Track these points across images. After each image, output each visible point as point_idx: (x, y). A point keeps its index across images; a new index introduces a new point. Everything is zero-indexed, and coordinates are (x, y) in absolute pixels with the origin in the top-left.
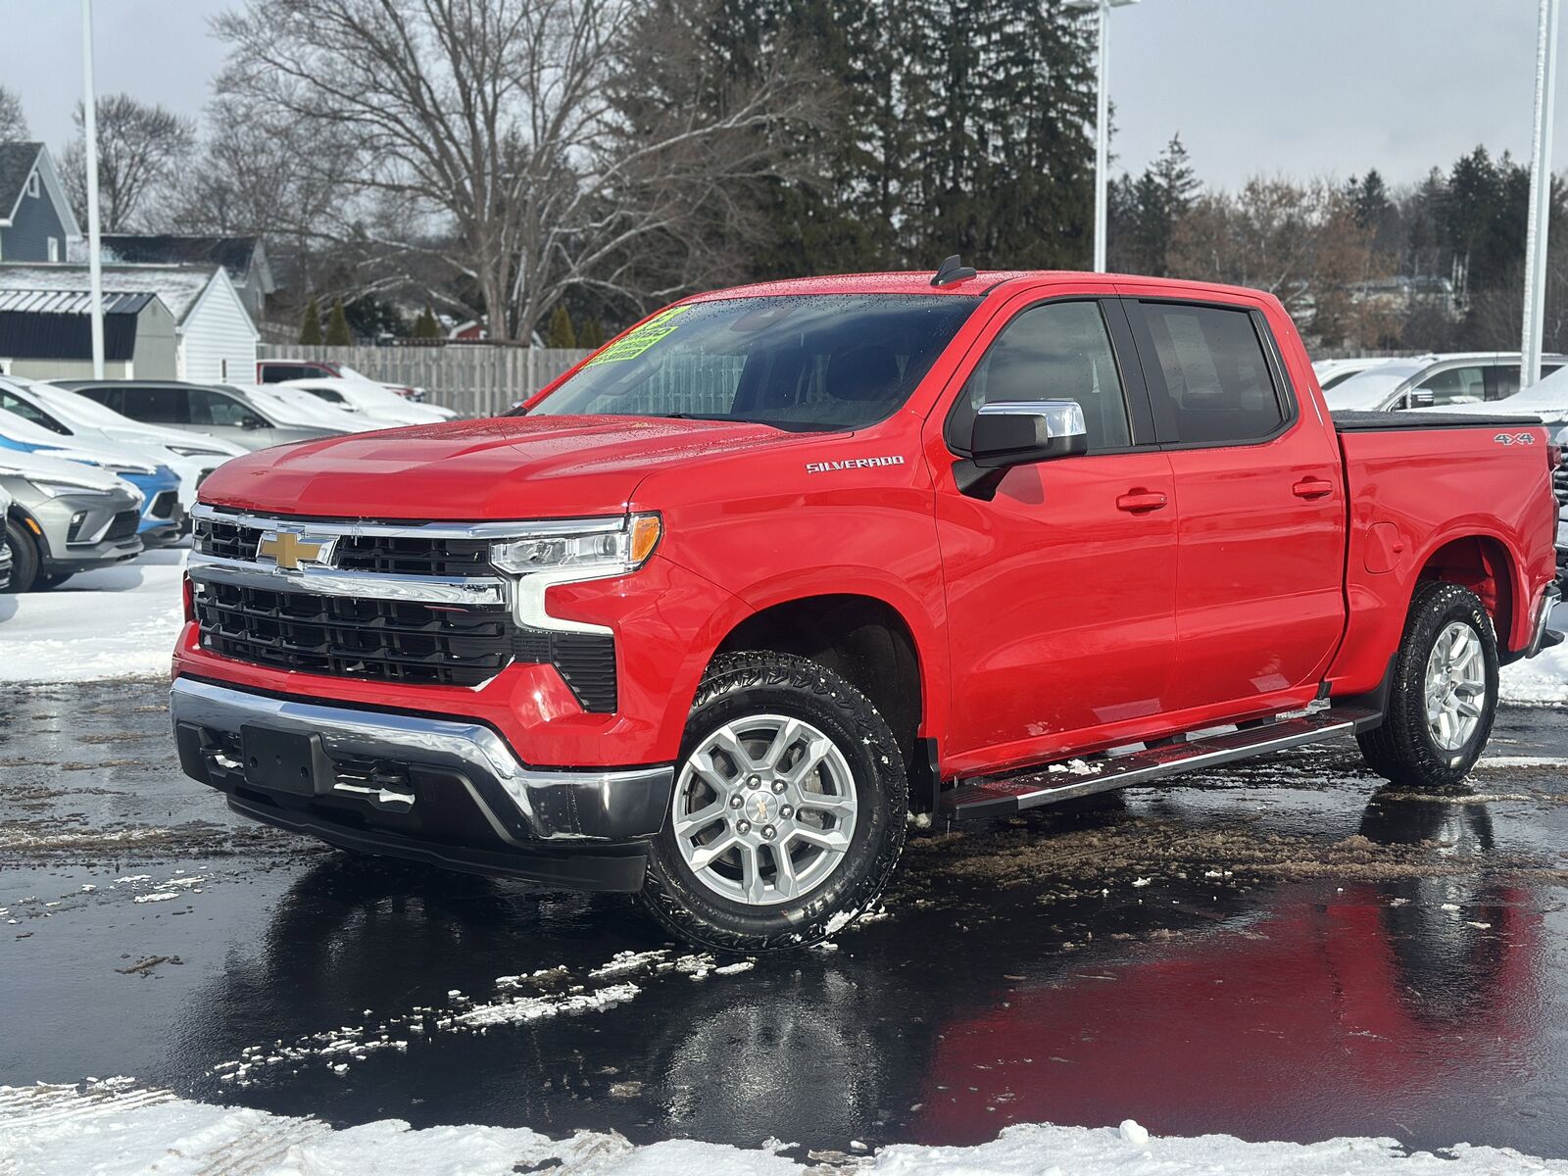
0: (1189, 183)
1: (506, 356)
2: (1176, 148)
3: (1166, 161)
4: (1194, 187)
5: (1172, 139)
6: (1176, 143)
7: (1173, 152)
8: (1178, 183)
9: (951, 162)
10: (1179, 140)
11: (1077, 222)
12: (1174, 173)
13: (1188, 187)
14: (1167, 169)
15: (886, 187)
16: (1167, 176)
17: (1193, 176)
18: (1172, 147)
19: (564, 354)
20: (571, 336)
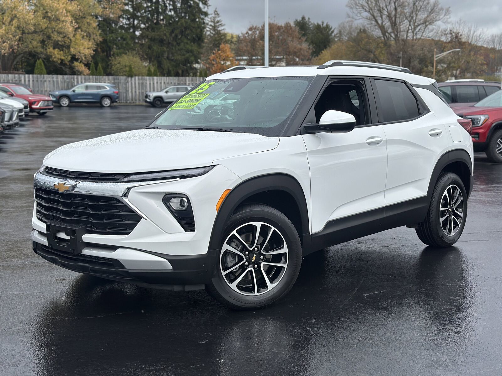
0: (220, 25)
1: (21, 77)
2: (216, 13)
3: (213, 17)
4: (222, 26)
5: (215, 10)
6: (216, 11)
7: (215, 14)
8: (217, 24)
9: (155, 13)
10: (217, 10)
11: (199, 36)
12: (216, 21)
13: (220, 26)
14: (213, 19)
15: (134, 21)
16: (214, 22)
17: (222, 22)
18: (214, 12)
19: (43, 76)
20: (45, 71)
